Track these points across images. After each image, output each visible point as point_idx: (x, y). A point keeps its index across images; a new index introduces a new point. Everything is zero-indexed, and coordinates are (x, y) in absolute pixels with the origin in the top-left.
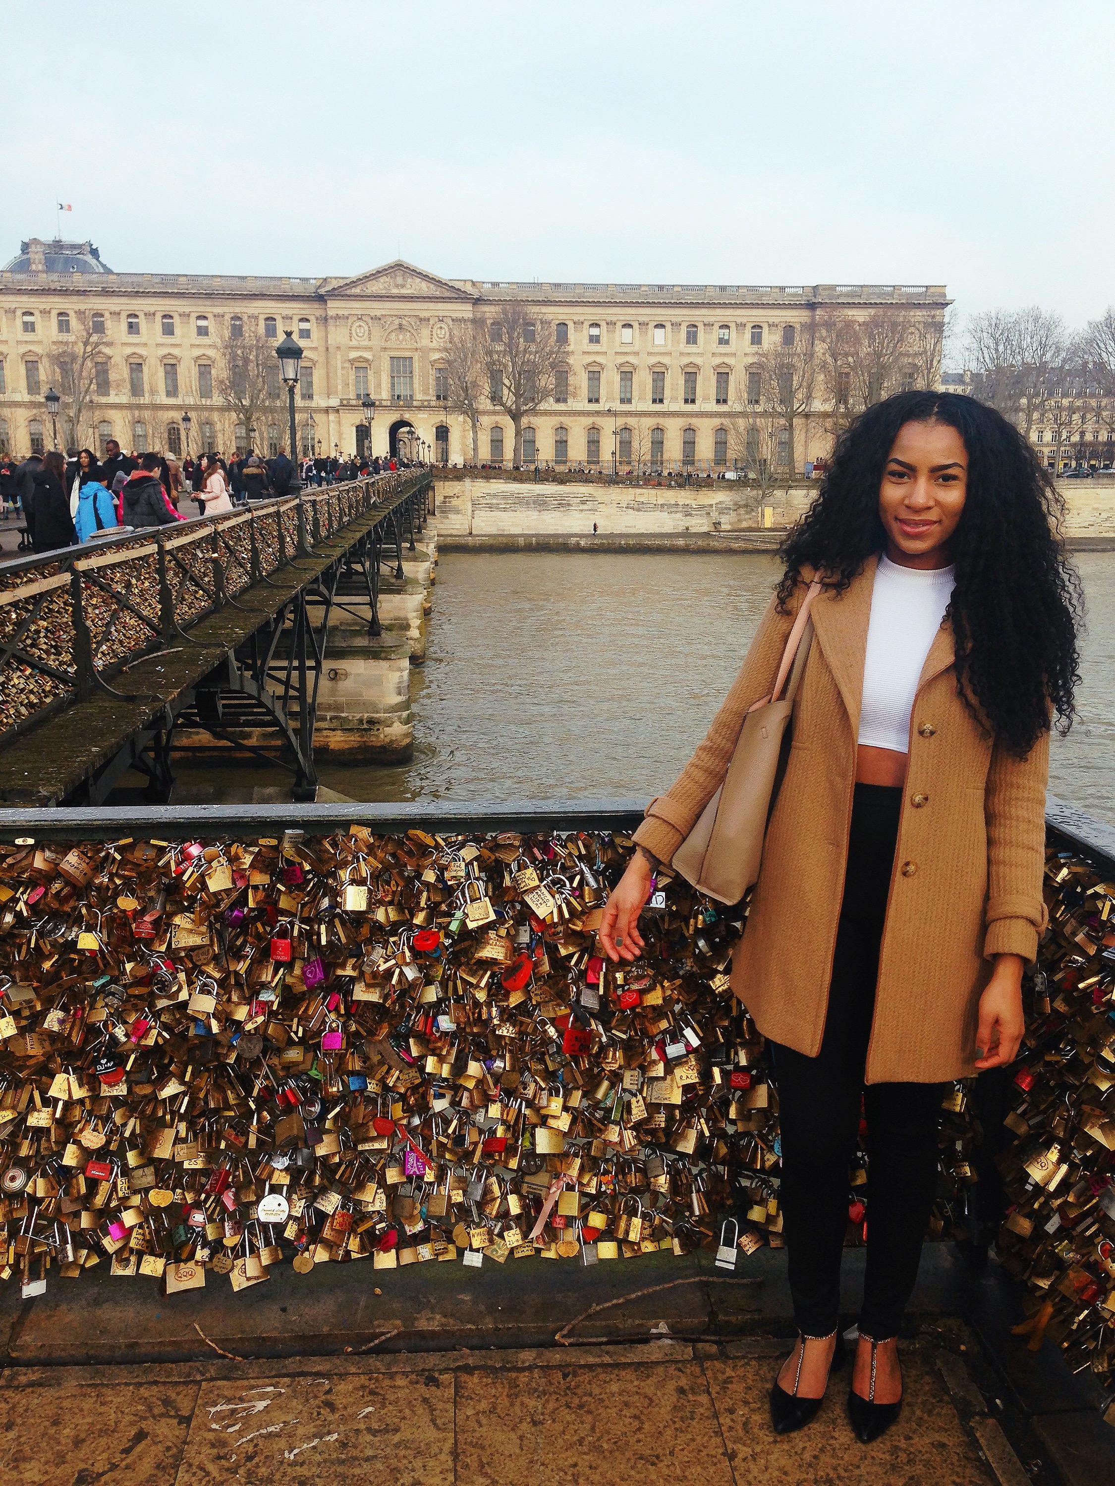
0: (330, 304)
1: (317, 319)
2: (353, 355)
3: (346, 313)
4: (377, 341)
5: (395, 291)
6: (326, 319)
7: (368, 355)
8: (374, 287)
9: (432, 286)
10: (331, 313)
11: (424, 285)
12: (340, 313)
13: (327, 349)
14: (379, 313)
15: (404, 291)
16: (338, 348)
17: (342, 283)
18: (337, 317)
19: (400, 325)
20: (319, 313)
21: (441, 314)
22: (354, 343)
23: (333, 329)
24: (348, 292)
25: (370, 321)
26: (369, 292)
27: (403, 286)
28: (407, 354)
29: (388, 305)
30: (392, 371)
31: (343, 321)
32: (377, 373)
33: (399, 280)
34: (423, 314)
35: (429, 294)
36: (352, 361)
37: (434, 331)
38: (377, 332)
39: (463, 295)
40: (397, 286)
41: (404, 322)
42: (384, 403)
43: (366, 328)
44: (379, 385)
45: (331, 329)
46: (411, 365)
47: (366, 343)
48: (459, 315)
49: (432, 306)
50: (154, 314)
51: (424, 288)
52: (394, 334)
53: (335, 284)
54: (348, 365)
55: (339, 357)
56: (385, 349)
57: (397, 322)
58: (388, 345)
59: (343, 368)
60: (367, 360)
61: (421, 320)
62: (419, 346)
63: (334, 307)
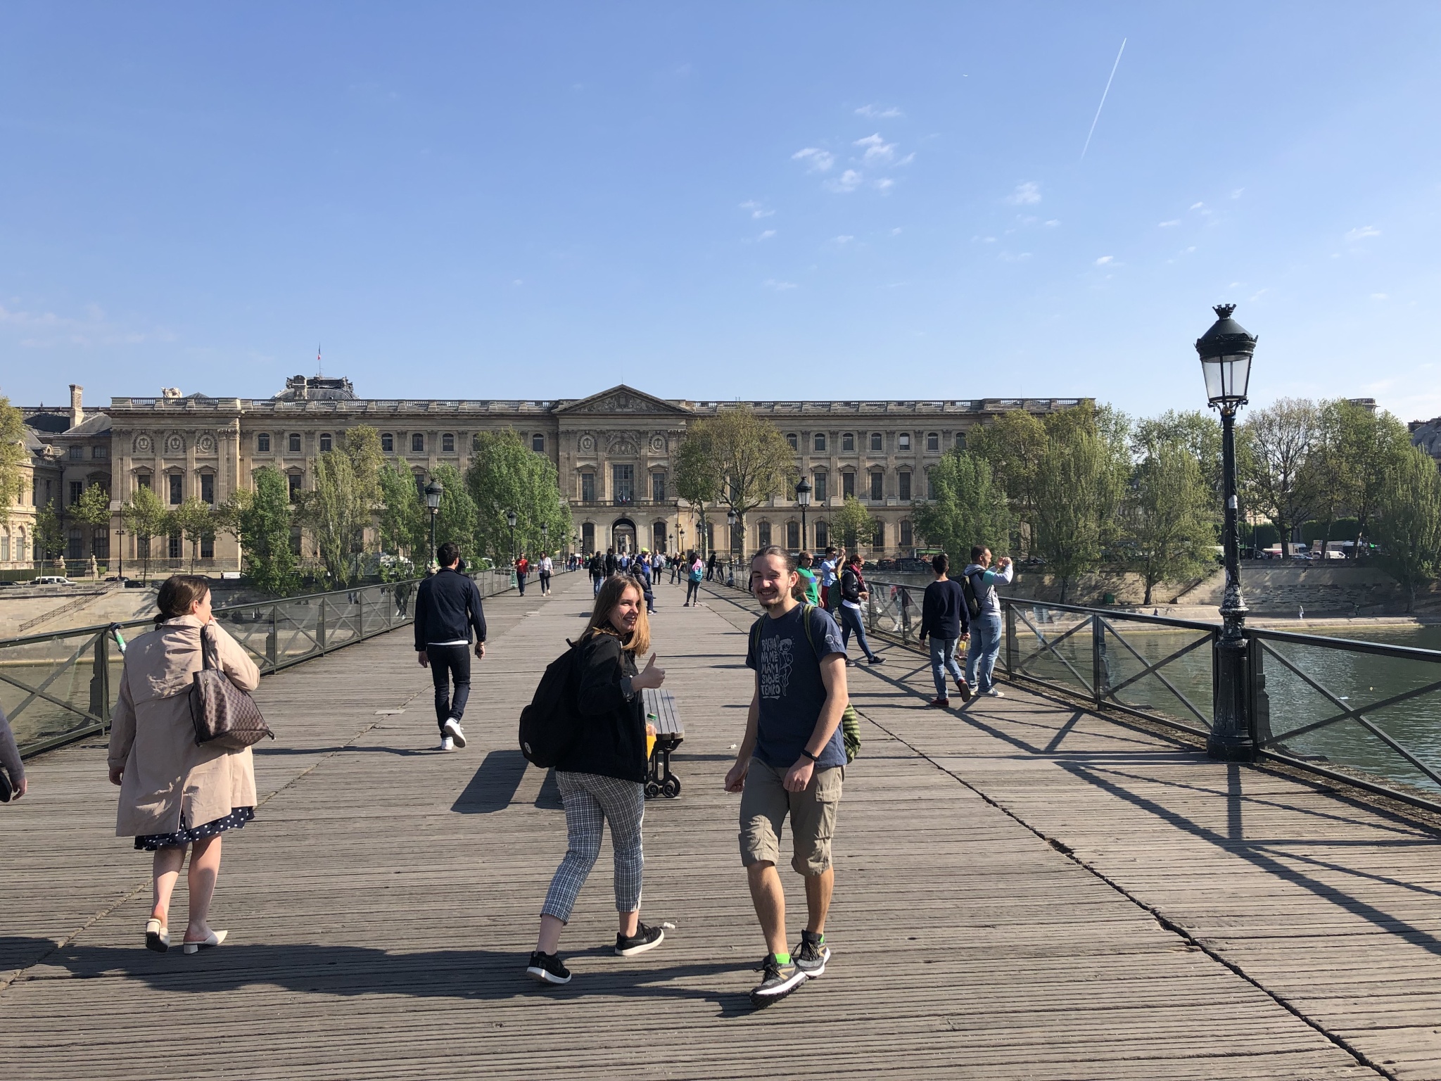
0: (561, 422)
1: (550, 434)
2: (581, 464)
3: (575, 428)
4: (601, 452)
5: (618, 410)
6: (557, 434)
7: (593, 464)
8: (602, 408)
9: (649, 405)
10: (562, 428)
11: (643, 405)
12: (570, 428)
13: (558, 459)
14: (604, 428)
15: (626, 410)
16: (568, 458)
17: (572, 404)
18: (568, 432)
19: (623, 438)
20: (551, 429)
21: (657, 428)
22: (582, 454)
23: (564, 442)
24: (579, 412)
25: (596, 435)
26: (595, 411)
27: (626, 406)
28: (629, 462)
29: (612, 421)
30: (615, 477)
31: (572, 436)
32: (602, 479)
33: (622, 401)
34: (642, 429)
35: (646, 412)
36: (580, 469)
37: (652, 442)
38: (601, 444)
39: (677, 412)
40: (620, 406)
41: (626, 435)
42: (608, 504)
43: (593, 441)
44: (603, 488)
45: (562, 442)
46: (632, 471)
47: (592, 453)
48: (674, 429)
49: (650, 421)
50: (406, 433)
51: (642, 407)
52: (617, 446)
53: (565, 405)
54: (575, 472)
55: (568, 465)
56: (609, 459)
57: (619, 435)
58: (612, 455)
59: (571, 474)
60: (593, 468)
61: (641, 433)
62: (639, 455)
63: (565, 424)
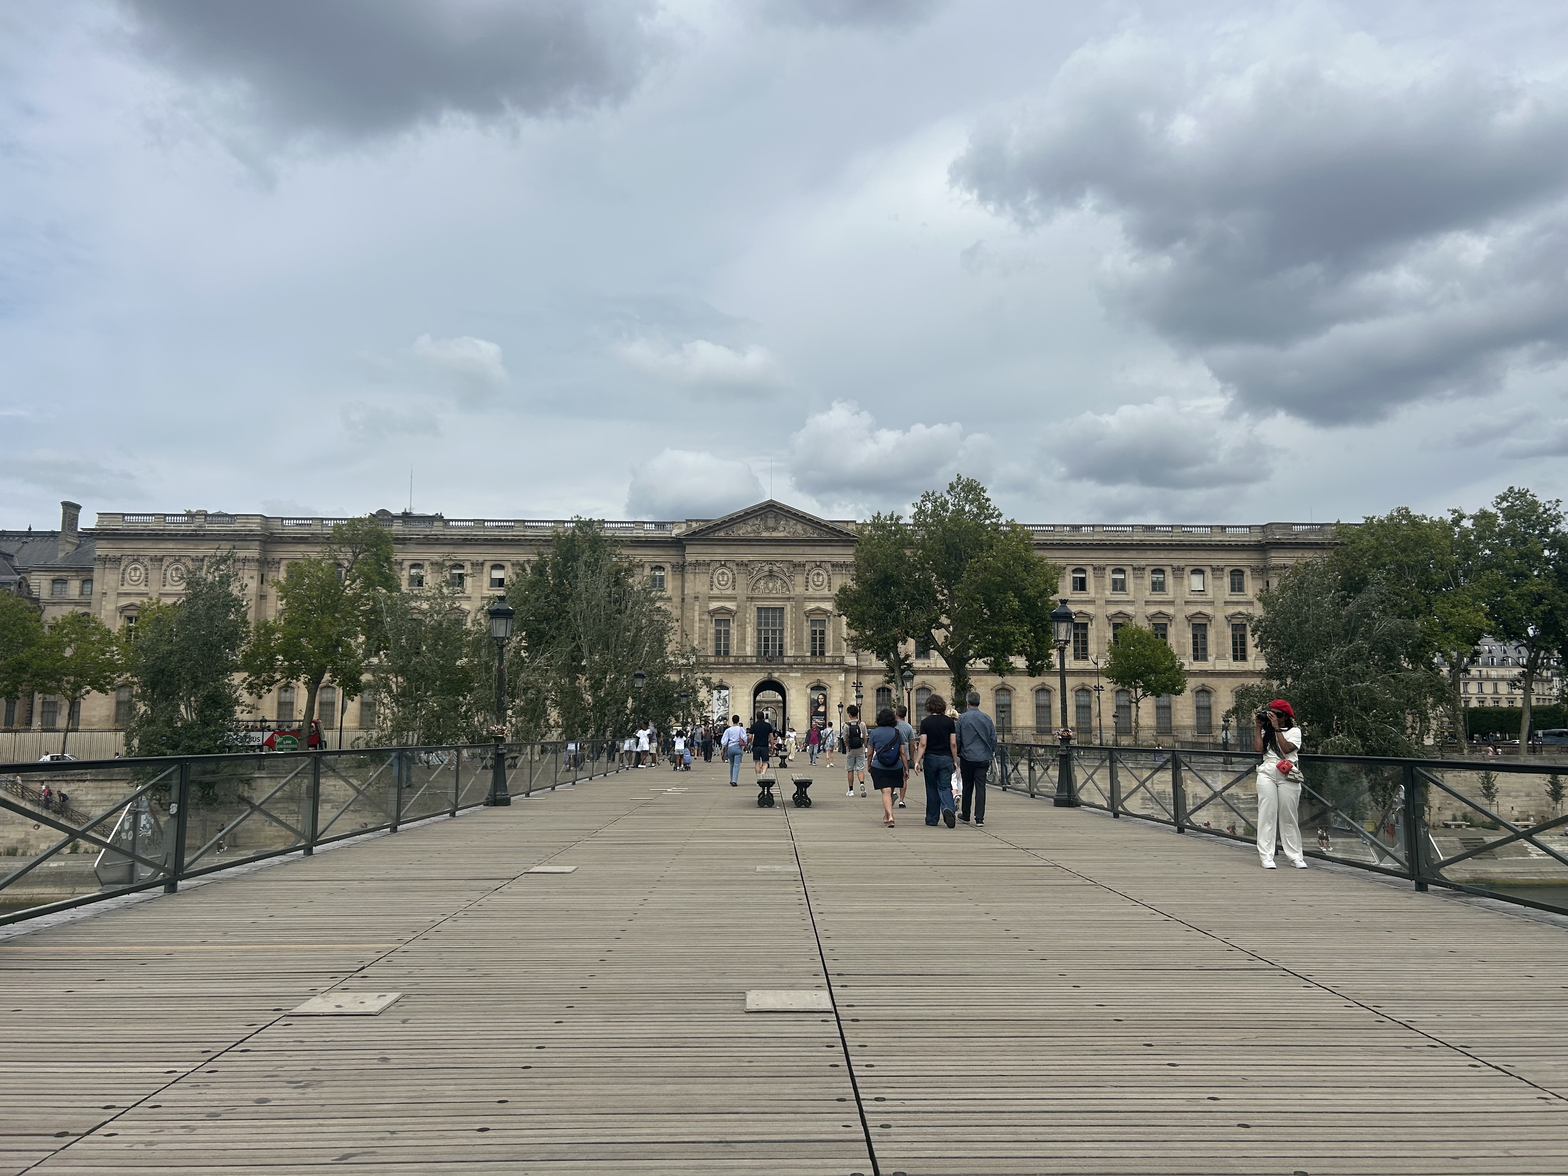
0: (688, 550)
1: (673, 566)
2: (714, 605)
3: (707, 559)
4: (742, 590)
5: (765, 534)
6: (683, 567)
7: (730, 605)
8: (742, 531)
9: (809, 528)
10: (689, 559)
11: (799, 528)
12: (701, 558)
13: (683, 600)
14: (745, 559)
15: (775, 534)
16: (696, 598)
17: (703, 525)
18: (697, 564)
19: (771, 571)
20: (675, 560)
21: (818, 559)
22: (716, 592)
23: (691, 577)
24: (711, 536)
25: (735, 568)
26: (734, 535)
27: (775, 529)
28: (778, 604)
29: (757, 550)
30: (759, 624)
31: (703, 569)
32: (742, 626)
33: (771, 523)
34: (797, 559)
35: (804, 537)
36: (713, 613)
37: (810, 578)
38: (741, 580)
39: (844, 537)
40: (767, 529)
41: (775, 569)
42: (749, 660)
43: (730, 575)
44: (743, 640)
45: (689, 577)
46: (782, 617)
47: (729, 592)
48: (841, 560)
49: (808, 550)
50: (482, 564)
51: (800, 530)
52: (762, 582)
53: (697, 527)
54: (706, 617)
55: (697, 608)
56: (752, 599)
57: (766, 568)
58: (756, 594)
59: (701, 620)
60: (729, 611)
61: (795, 565)
62: (792, 594)
63: (693, 554)
